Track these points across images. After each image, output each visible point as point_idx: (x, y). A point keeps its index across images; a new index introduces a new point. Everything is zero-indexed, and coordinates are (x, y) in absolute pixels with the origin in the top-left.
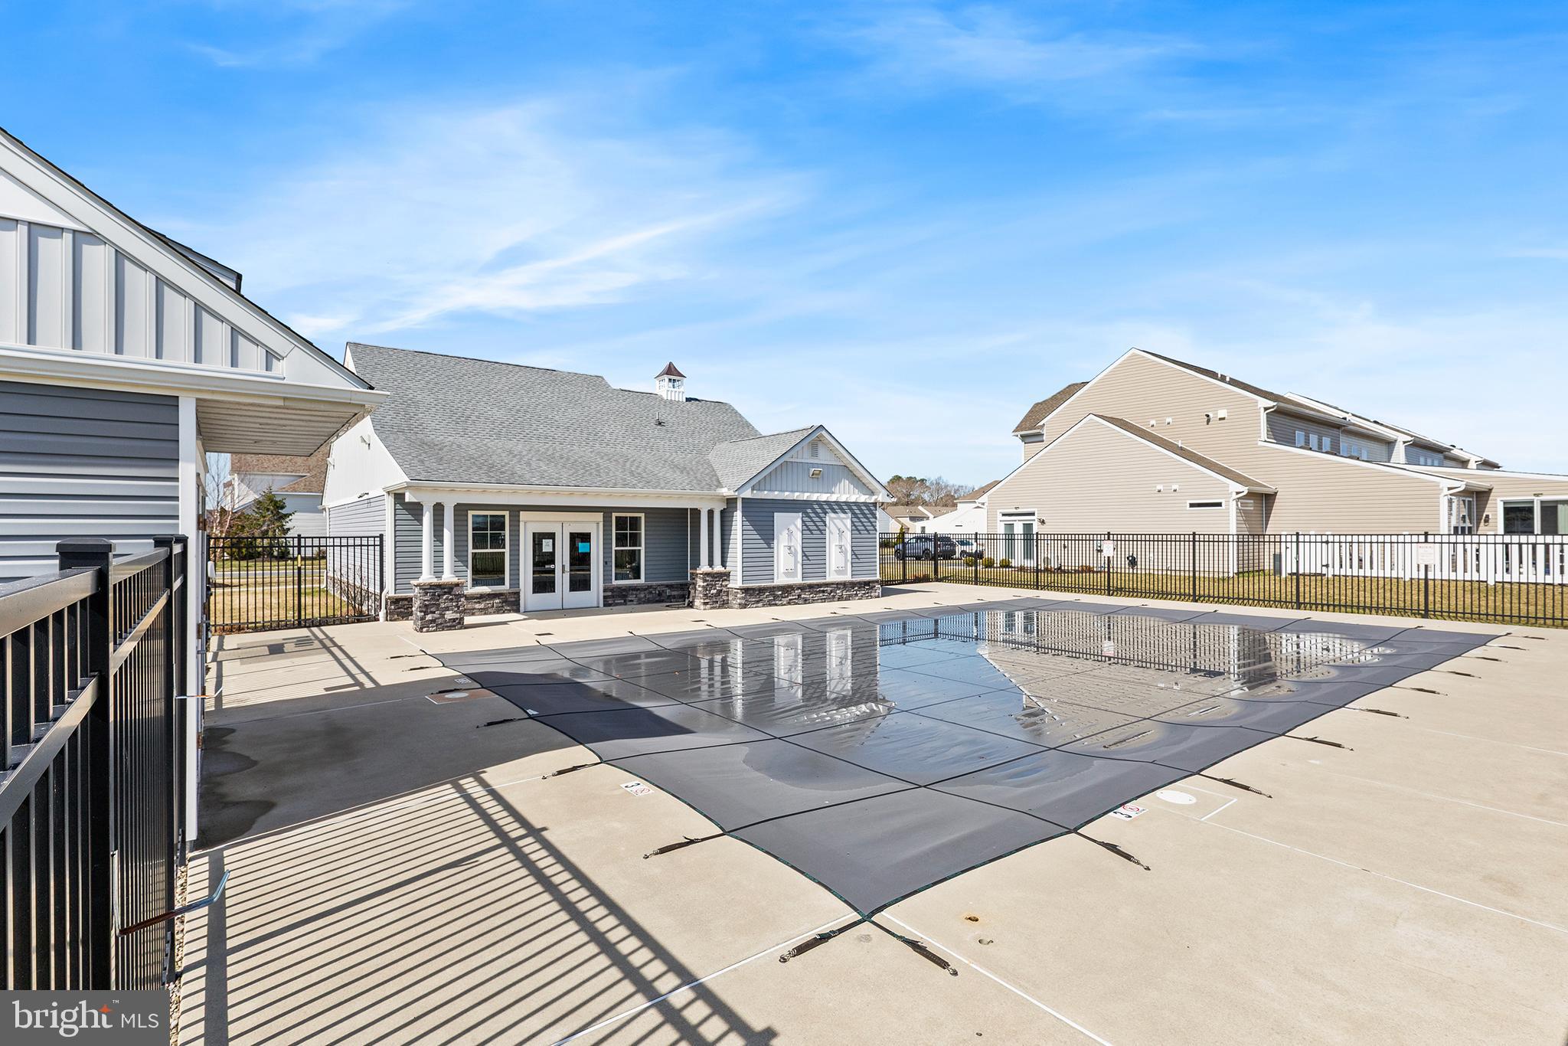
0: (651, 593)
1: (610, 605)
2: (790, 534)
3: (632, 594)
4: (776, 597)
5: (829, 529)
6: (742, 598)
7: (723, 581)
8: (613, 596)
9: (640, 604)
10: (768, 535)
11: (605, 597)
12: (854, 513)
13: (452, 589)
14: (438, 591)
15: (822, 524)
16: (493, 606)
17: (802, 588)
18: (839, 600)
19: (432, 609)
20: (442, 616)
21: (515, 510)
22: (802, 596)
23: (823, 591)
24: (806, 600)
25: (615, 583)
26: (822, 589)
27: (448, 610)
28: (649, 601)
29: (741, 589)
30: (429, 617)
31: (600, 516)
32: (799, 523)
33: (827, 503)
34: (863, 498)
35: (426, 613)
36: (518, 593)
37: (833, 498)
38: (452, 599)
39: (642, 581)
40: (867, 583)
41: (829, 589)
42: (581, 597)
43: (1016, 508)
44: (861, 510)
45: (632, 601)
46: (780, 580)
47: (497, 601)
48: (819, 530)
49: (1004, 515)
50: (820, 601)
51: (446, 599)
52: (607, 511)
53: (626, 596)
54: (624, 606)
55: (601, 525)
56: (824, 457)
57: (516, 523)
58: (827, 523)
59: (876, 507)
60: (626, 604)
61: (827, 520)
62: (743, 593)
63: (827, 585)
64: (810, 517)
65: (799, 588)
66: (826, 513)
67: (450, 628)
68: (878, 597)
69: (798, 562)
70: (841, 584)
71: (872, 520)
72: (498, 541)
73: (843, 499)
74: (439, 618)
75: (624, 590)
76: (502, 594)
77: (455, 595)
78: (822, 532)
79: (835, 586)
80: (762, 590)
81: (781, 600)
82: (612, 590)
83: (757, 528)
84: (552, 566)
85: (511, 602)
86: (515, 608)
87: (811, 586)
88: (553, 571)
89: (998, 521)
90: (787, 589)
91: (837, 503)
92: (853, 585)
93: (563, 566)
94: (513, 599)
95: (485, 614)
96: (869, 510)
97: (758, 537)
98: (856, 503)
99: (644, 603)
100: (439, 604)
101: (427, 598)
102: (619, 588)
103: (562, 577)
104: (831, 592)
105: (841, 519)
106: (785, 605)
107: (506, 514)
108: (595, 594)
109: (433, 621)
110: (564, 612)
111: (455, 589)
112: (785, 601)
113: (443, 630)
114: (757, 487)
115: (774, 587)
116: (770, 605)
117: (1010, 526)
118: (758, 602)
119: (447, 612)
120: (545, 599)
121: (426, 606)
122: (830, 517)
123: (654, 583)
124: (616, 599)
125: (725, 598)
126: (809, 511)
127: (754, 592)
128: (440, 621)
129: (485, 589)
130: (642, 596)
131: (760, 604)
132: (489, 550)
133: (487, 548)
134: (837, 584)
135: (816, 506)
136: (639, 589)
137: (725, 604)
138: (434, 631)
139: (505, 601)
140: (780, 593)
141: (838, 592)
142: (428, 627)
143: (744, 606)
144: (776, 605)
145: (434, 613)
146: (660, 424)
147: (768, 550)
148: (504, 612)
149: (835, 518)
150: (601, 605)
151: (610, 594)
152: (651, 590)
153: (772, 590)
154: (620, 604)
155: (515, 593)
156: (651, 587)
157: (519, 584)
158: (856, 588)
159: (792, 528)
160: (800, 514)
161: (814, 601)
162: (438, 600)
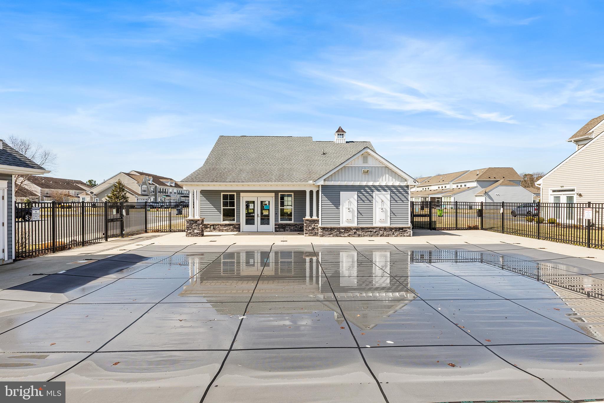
0: (296, 227)
1: (278, 231)
2: (350, 202)
3: (288, 227)
4: (340, 233)
5: (375, 200)
6: (321, 232)
7: (315, 223)
8: (278, 228)
9: (291, 231)
10: (337, 203)
11: (275, 228)
12: (392, 191)
13: (197, 221)
14: (192, 222)
15: (370, 197)
16: (230, 229)
17: (357, 229)
18: (381, 236)
19: (190, 229)
20: (193, 231)
21: (239, 192)
22: (357, 233)
23: (371, 231)
24: (359, 235)
25: (280, 222)
26: (370, 230)
27: (196, 229)
28: (295, 231)
29: (320, 228)
30: (189, 231)
31: (273, 194)
32: (356, 197)
33: (374, 186)
34: (397, 183)
35: (188, 230)
36: (240, 224)
37: (377, 184)
38: (197, 225)
39: (292, 222)
40: (402, 228)
41: (374, 230)
42: (265, 228)
43: (561, 187)
44: (397, 190)
45: (288, 230)
46: (344, 224)
47: (232, 227)
48: (369, 200)
49: (554, 191)
50: (368, 236)
51: (195, 225)
52: (276, 192)
53: (285, 228)
54: (284, 232)
55: (274, 198)
56: (371, 163)
57: (239, 197)
58: (374, 196)
59: (408, 188)
60: (285, 231)
61: (374, 195)
62: (321, 230)
63: (373, 228)
64: (362, 194)
65: (355, 229)
66: (373, 192)
67: (196, 236)
68: (409, 236)
69: (355, 216)
70: (382, 228)
71: (405, 195)
72: (232, 204)
73: (383, 184)
74: (192, 232)
75: (284, 225)
76: (233, 224)
77: (198, 224)
78: (370, 201)
79: (379, 229)
80: (332, 229)
81: (344, 234)
82: (278, 225)
83: (330, 199)
84: (253, 214)
85: (237, 228)
86: (238, 230)
87: (362, 229)
88: (254, 216)
89: (549, 195)
90: (347, 230)
91: (380, 186)
92: (391, 229)
93: (258, 215)
94: (238, 227)
95: (227, 231)
96: (404, 189)
97: (331, 203)
98: (393, 186)
99: (293, 231)
100: (192, 227)
101: (188, 224)
102: (282, 224)
103: (257, 219)
104: (376, 232)
105: (384, 195)
106: (346, 237)
107: (235, 194)
108: (271, 226)
109: (190, 233)
110: (258, 233)
111: (198, 221)
112: (346, 235)
113: (194, 236)
114: (327, 180)
115: (339, 228)
116: (337, 236)
117: (558, 198)
118: (330, 234)
119: (195, 230)
120: (250, 228)
121: (188, 227)
122: (376, 194)
123: (298, 223)
124: (280, 229)
125: (317, 231)
126: (362, 190)
127: (328, 230)
128: (192, 233)
129: (227, 222)
130: (292, 228)
131: (331, 236)
132: (229, 208)
133: (228, 207)
134: (380, 228)
135: (366, 188)
136: (291, 225)
137: (316, 234)
138: (190, 237)
139: (235, 227)
140: (343, 231)
141: (380, 232)
142: (189, 235)
143: (322, 236)
144: (341, 236)
145: (191, 230)
146: (324, 154)
147: (337, 210)
148: (234, 231)
149: (379, 194)
150: (274, 231)
151: (277, 226)
152: (296, 226)
153: (339, 229)
154: (282, 231)
155: (238, 224)
156: (296, 224)
157: (240, 221)
158: (394, 231)
159: (352, 200)
160: (357, 192)
161: (364, 236)
162: (192, 225)
